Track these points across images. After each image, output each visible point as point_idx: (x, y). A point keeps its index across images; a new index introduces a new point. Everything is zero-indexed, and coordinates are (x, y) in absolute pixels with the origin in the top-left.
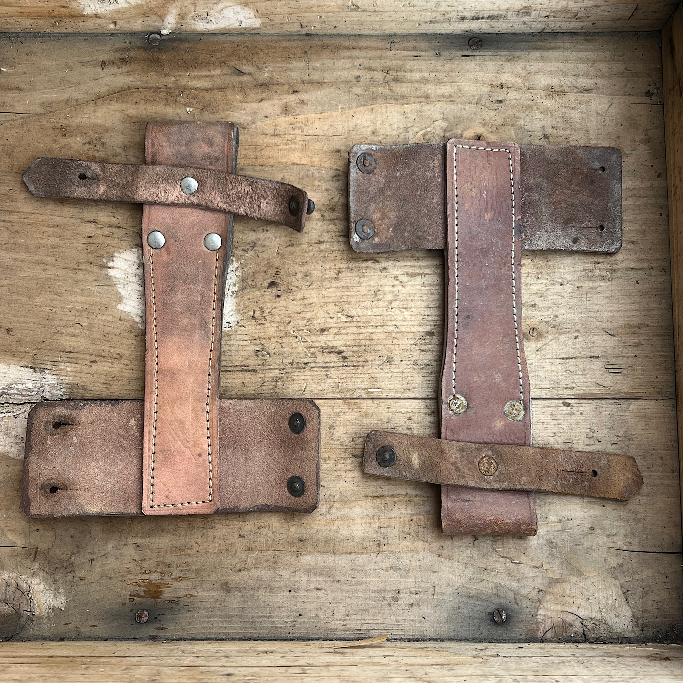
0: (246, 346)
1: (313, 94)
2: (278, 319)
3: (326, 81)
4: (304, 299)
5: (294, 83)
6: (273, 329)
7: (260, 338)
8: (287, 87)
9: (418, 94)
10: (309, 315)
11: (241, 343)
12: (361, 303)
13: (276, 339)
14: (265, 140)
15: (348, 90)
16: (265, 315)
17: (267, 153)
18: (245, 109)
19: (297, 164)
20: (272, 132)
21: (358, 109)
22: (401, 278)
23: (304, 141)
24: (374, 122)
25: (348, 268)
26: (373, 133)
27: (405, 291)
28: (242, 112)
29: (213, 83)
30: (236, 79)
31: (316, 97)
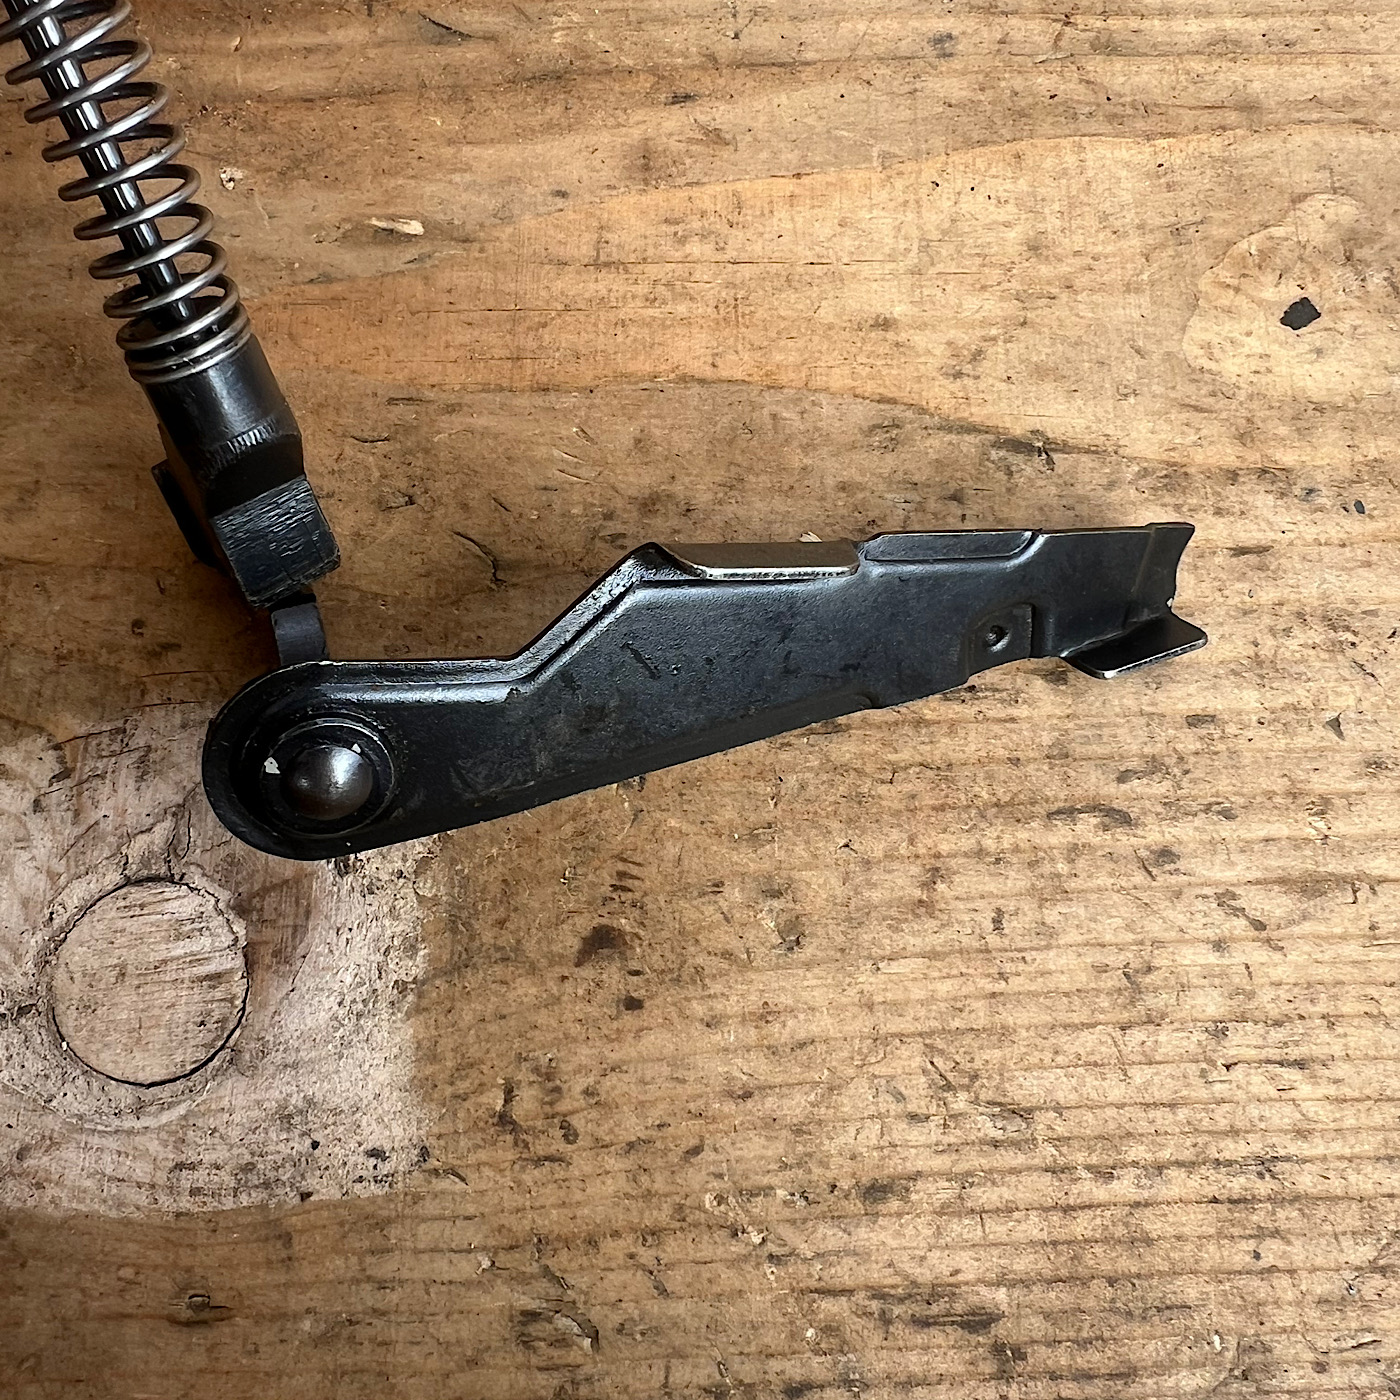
0: (467, 1284)
1: (757, 106)
2: (633, 1127)
3: (810, 55)
4: (765, 1015)
5: (675, 68)
6: (610, 1186)
7: (541, 1242)
8: (645, 82)
9: (1209, 96)
10: (795, 1107)
11: (442, 1268)
12: (1062, 1039)
13: (627, 1243)
14: (559, 284)
15: (907, 88)
16: (563, 1106)
17: (567, 339)
18: (468, 169)
19: (702, 381)
20: (586, 251)
21: (955, 157)
22: (1257, 902)
23: (730, 285)
24: (1032, 206)
25: (980, 853)
26: (1035, 248)
27: (1282, 968)
28: (457, 178)
29: (335, 73)
30: (430, 60)
31: (772, 118)
